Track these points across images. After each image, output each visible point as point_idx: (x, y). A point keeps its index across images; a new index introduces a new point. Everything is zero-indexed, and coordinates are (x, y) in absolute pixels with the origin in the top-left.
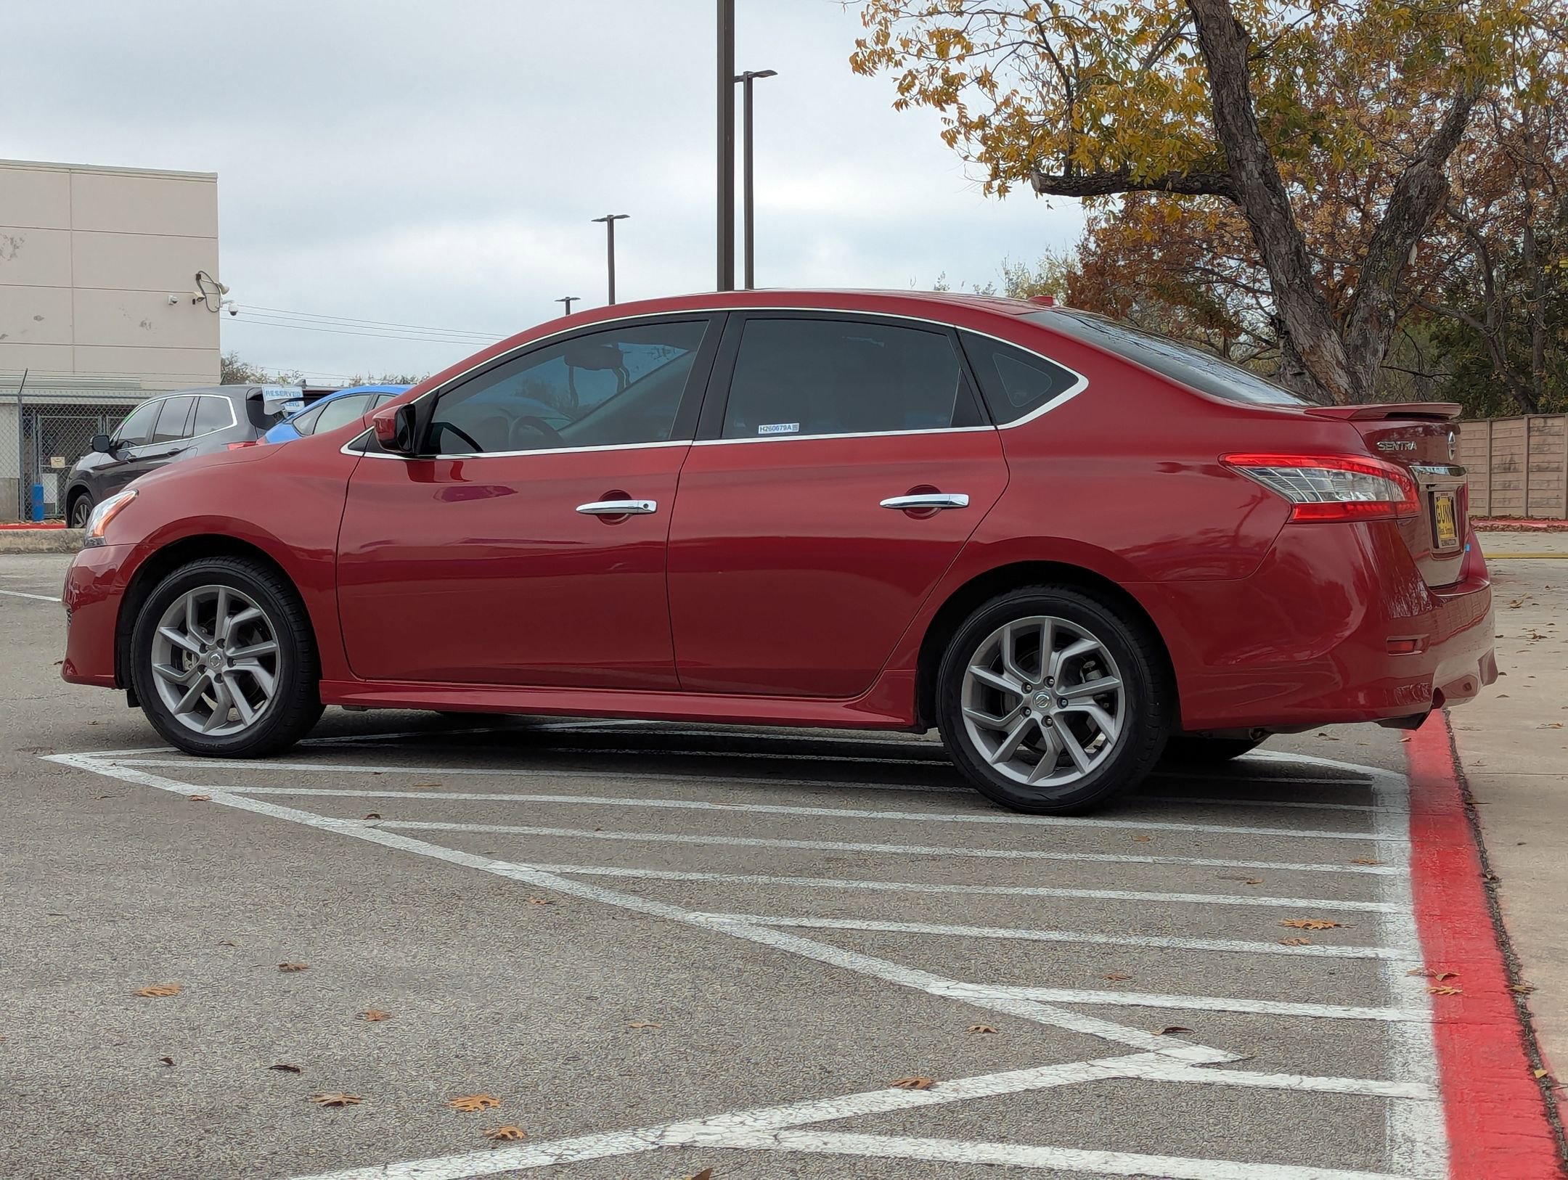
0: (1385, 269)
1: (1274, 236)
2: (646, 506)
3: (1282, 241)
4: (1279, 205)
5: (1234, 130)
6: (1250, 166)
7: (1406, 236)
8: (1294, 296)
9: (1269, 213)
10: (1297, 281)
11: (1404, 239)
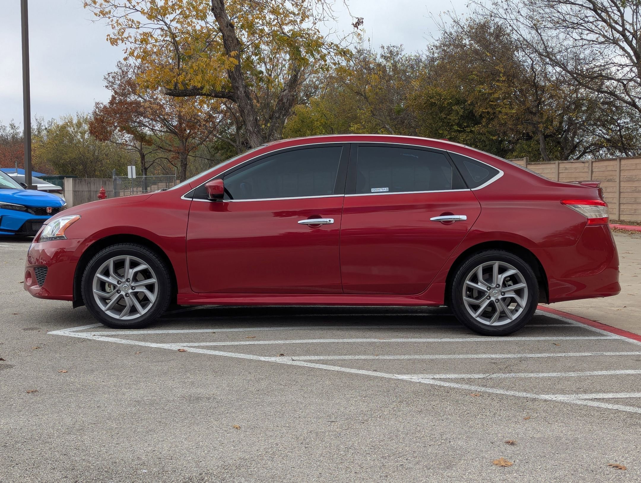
0: (279, 127)
1: (248, 114)
2: (330, 221)
3: (251, 116)
4: (250, 103)
5: (236, 76)
6: (241, 89)
7: (284, 115)
8: (255, 135)
9: (247, 106)
10: (256, 130)
11: (283, 116)
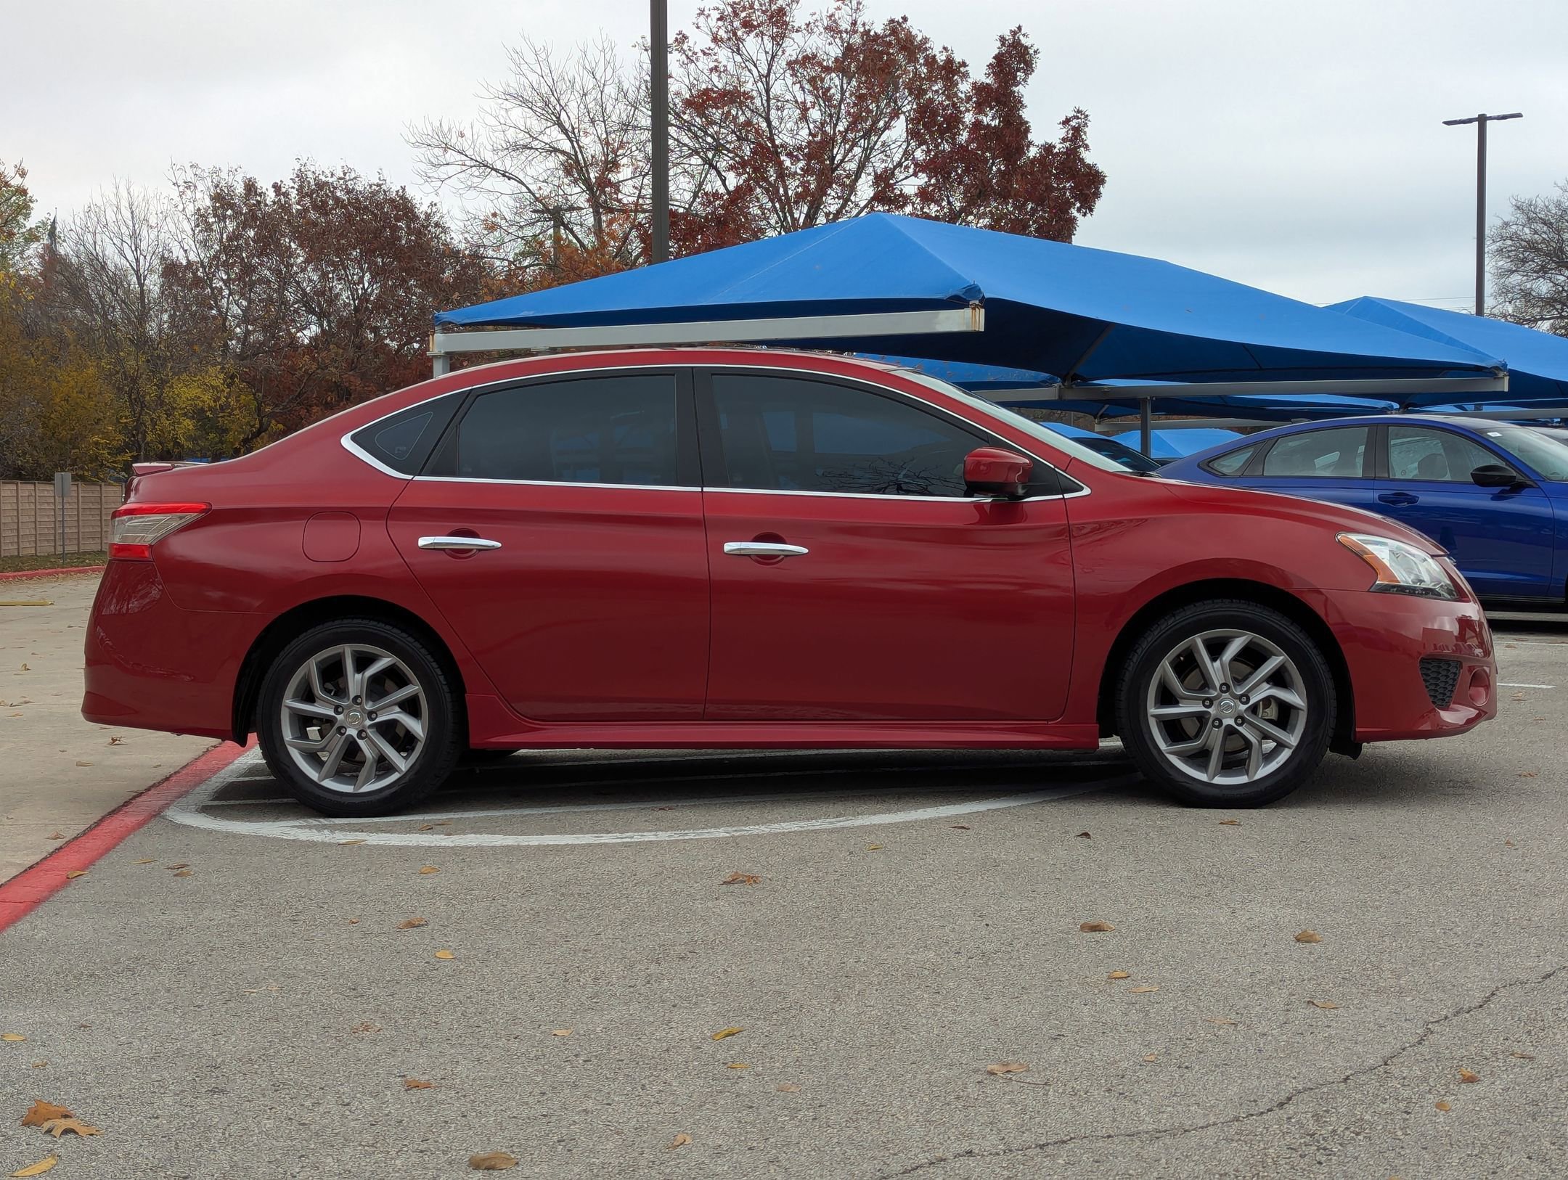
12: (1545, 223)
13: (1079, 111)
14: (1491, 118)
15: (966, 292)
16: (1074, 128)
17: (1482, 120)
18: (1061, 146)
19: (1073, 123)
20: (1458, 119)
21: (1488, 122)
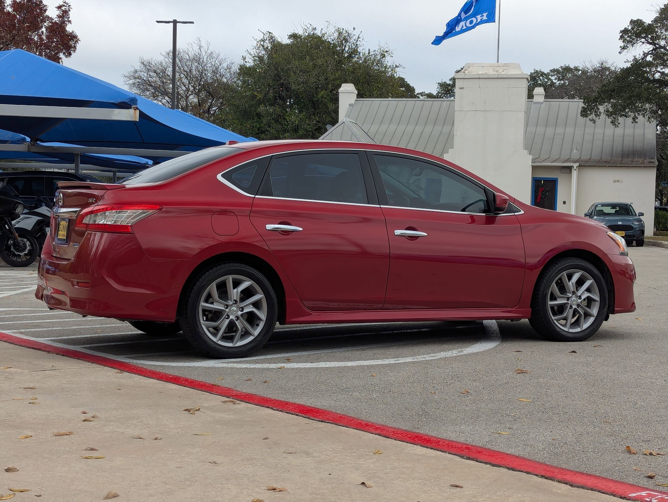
12: (155, 72)
13: (65, 2)
14: (179, 22)
15: (130, 101)
16: (63, 11)
17: (175, 22)
18: (56, 19)
19: (63, 8)
20: (163, 20)
21: (178, 24)
